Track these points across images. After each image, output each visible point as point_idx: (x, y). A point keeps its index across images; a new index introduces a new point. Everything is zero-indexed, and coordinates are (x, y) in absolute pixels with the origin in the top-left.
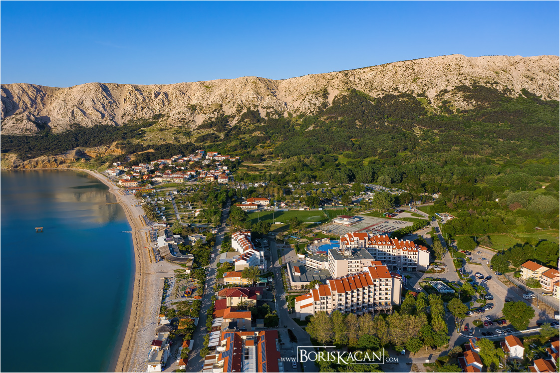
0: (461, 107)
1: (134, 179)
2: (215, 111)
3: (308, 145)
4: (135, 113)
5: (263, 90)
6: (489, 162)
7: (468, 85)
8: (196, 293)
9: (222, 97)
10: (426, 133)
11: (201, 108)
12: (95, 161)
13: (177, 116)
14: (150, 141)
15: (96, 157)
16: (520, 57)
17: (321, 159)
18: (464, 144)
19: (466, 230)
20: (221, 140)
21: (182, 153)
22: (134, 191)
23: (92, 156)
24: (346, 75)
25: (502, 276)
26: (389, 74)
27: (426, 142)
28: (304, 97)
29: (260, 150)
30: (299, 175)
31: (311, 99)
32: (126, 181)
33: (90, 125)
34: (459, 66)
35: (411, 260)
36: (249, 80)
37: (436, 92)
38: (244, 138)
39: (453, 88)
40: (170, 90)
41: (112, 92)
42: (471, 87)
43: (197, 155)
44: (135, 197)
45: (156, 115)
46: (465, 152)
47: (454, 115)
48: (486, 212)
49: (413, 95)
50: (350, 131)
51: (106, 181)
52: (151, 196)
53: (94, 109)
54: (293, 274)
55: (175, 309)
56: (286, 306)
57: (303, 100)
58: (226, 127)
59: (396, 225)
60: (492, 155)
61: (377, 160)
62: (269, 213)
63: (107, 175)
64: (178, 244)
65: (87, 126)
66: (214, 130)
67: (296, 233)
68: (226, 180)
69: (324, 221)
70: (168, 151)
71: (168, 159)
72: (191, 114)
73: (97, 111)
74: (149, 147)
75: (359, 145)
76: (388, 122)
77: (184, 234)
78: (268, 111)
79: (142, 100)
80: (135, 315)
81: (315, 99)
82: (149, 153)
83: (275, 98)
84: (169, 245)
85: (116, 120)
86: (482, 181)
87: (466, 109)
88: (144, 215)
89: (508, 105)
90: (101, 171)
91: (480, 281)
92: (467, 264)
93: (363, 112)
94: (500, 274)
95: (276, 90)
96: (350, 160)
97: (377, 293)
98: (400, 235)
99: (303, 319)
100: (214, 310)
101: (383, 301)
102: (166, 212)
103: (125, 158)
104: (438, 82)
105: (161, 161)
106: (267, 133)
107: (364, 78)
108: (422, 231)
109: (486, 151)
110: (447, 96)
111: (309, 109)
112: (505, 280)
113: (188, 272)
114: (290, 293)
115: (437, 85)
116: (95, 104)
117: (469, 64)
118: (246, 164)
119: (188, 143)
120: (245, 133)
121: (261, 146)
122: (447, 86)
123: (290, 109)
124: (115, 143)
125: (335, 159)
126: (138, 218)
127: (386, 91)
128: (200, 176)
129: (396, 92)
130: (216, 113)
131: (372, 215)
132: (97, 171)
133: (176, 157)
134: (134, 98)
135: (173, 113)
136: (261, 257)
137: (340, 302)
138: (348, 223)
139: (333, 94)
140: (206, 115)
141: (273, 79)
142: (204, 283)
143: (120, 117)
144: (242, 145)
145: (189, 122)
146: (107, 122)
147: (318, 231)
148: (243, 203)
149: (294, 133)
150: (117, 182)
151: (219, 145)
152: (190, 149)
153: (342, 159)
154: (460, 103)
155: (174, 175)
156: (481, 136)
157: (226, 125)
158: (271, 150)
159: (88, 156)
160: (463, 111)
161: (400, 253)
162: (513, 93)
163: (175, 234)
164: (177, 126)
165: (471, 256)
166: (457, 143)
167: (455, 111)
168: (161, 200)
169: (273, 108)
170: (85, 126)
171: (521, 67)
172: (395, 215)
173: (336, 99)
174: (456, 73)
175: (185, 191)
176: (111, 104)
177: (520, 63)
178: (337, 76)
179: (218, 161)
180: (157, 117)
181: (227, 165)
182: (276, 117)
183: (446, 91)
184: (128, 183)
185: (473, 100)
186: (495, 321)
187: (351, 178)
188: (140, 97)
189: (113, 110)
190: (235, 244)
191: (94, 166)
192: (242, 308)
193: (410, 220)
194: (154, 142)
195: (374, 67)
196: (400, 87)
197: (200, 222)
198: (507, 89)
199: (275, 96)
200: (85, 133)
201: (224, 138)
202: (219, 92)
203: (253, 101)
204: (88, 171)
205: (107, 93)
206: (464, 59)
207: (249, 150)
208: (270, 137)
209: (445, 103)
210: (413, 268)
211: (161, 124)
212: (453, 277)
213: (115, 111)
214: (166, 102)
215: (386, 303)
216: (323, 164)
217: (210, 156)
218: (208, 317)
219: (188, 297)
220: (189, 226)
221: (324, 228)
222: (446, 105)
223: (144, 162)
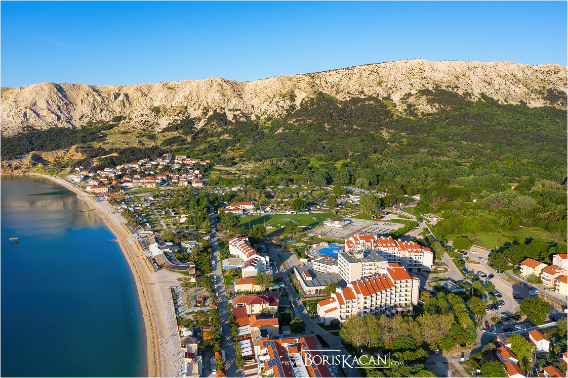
0: (425, 111)
1: (101, 184)
2: (180, 113)
3: (279, 148)
4: (93, 115)
5: (229, 92)
6: (457, 164)
7: (431, 89)
8: (208, 302)
9: (187, 99)
10: (393, 135)
11: (165, 111)
12: (54, 166)
13: (140, 118)
14: (113, 144)
15: (54, 161)
16: (478, 62)
17: (294, 162)
18: (431, 146)
19: (456, 230)
20: (188, 143)
21: (149, 157)
22: (106, 197)
23: (50, 161)
24: (312, 77)
25: (503, 274)
26: (355, 77)
27: (394, 144)
28: (271, 99)
29: (230, 154)
30: (277, 178)
31: (278, 102)
32: (95, 186)
33: (45, 128)
34: (422, 71)
35: (416, 261)
36: (214, 82)
37: (401, 95)
38: (212, 141)
39: (417, 92)
40: (131, 92)
41: (68, 93)
42: (434, 91)
43: (165, 159)
44: (110, 204)
45: (117, 117)
46: (433, 154)
47: (419, 118)
48: (470, 212)
49: (379, 98)
50: (320, 133)
51: (71, 187)
52: (127, 202)
53: (49, 110)
54: (305, 279)
55: (192, 319)
56: (305, 312)
57: (270, 102)
58: (193, 129)
59: (387, 227)
60: (458, 157)
61: (349, 163)
62: (257, 218)
63: (72, 180)
64: (173, 252)
65: (42, 129)
66: (180, 133)
67: (291, 237)
68: (201, 185)
69: (314, 225)
70: (134, 155)
71: (135, 163)
72: (155, 116)
73: (53, 112)
74: (111, 151)
75: (329, 148)
76: (356, 125)
77: (177, 241)
78: (235, 113)
79: (100, 101)
80: (151, 327)
81: (283, 102)
82: (114, 157)
83: (241, 100)
84: (165, 253)
85: (73, 122)
86: (454, 182)
87: (430, 112)
88: (126, 221)
89: (469, 108)
90: (62, 176)
91: (484, 279)
92: (466, 263)
93: (331, 114)
94: (501, 272)
95: (242, 93)
96: (322, 163)
97: (398, 295)
98: (395, 236)
99: (328, 323)
100: (235, 318)
101: (403, 303)
102: (148, 219)
103: (88, 162)
104: (402, 85)
105: (127, 166)
106: (236, 136)
107: (330, 81)
108: (413, 232)
109: (452, 153)
110: (411, 100)
111: (277, 111)
112: (507, 277)
113: (193, 280)
114: (305, 298)
115: (401, 89)
116: (50, 105)
117: (431, 69)
118: (217, 168)
119: (154, 146)
120: (212, 136)
121: (230, 150)
122: (411, 90)
123: (257, 112)
124: (74, 147)
125: (307, 162)
126: (120, 226)
127: (352, 94)
128: (173, 181)
129: (362, 95)
130: (181, 116)
131: (360, 217)
132: (57, 177)
133: (143, 161)
134: (92, 99)
135: (135, 115)
136: (267, 262)
137: (365, 305)
138: (339, 226)
139: (300, 97)
140: (171, 118)
141: (238, 81)
142: (214, 291)
143: (77, 119)
144: (212, 148)
145: (153, 125)
146: (63, 124)
147: (312, 235)
148: (227, 207)
149: (263, 136)
150: (85, 188)
151: (187, 148)
152: (157, 152)
153: (313, 162)
154: (424, 107)
155: (145, 180)
156: (444, 138)
157: (192, 128)
158: (242, 153)
159: (45, 160)
160: (427, 115)
161: (405, 254)
162: (473, 97)
163: (166, 241)
164: (141, 129)
165: (468, 255)
166: (424, 146)
167: (419, 114)
168: (138, 206)
169: (240, 110)
170: (39, 128)
171: (479, 72)
172: (382, 217)
173: (304, 101)
174: (419, 77)
175: (161, 196)
176: (67, 105)
177: (478, 68)
178: (303, 78)
179: (189, 165)
180: (118, 119)
181: (198, 169)
182: (243, 119)
183: (410, 95)
184: (98, 189)
185: (436, 104)
186: (511, 318)
187: (329, 181)
188: (99, 99)
189: (70, 112)
190: (233, 250)
191: (53, 171)
192: (263, 315)
193: (399, 221)
194: (117, 146)
195: (339, 70)
196: (366, 90)
197: (187, 228)
198: (467, 93)
199: (242, 98)
200: (40, 136)
201: (191, 141)
202: (184, 94)
203: (219, 103)
204: (48, 177)
205: (62, 94)
206: (426, 63)
207: (218, 153)
208: (240, 140)
209: (410, 106)
210: (418, 269)
211: (122, 126)
212: (458, 276)
213: (72, 113)
214: (127, 104)
215: (406, 304)
216: (296, 167)
217: (178, 160)
218: (231, 327)
219: (201, 306)
220: (179, 233)
221: (317, 231)
222: (411, 108)
223: (109, 166)
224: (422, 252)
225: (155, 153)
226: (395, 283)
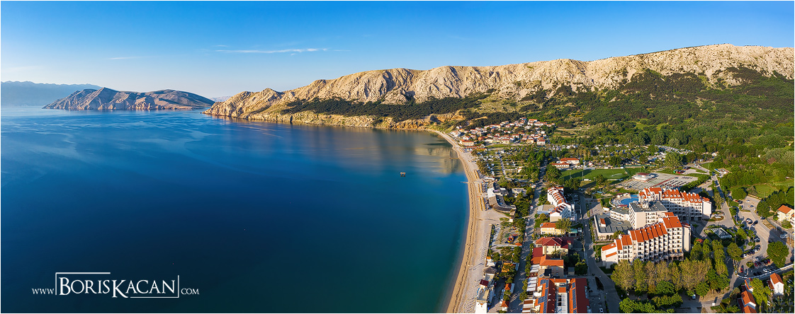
0: (731, 84)
1: (471, 139)
2: (536, 86)
3: (611, 114)
4: (474, 88)
5: (574, 69)
6: (753, 126)
7: (736, 67)
8: (517, 241)
9: (541, 75)
10: (705, 103)
11: (525, 84)
12: (444, 124)
13: (506, 90)
14: (485, 109)
15: (445, 121)
16: (772, 48)
17: (622, 125)
18: (734, 112)
19: (738, 182)
20: (540, 110)
21: (509, 120)
22: (471, 149)
23: (442, 121)
24: (642, 57)
25: (765, 220)
26: (676, 57)
27: (706, 110)
28: (607, 75)
29: (571, 118)
30: (604, 138)
31: (613, 77)
32: (466, 141)
33: (441, 98)
34: (729, 53)
35: (697, 211)
36: (563, 62)
37: (713, 71)
38: (558, 108)
39: (725, 69)
40: (501, 71)
41: (458, 72)
42: (738, 69)
43: (521, 122)
44: (472, 155)
45: (490, 89)
46: (735, 119)
47: (726, 90)
48: (752, 166)
49: (695, 74)
50: (645, 102)
51: (451, 140)
52: (484, 154)
53: (445, 85)
54: (600, 225)
55: (500, 253)
56: (593, 255)
57: (607, 77)
58: (544, 99)
59: (684, 180)
60: (754, 120)
61: (668, 126)
62: (579, 171)
63: (451, 136)
64: (503, 196)
66: (535, 102)
67: (601, 188)
68: (544, 143)
69: (625, 178)
70: (498, 118)
71: (498, 124)
72: (517, 88)
73: (447, 87)
74: (483, 114)
75: (653, 113)
76: (676, 95)
77: (509, 187)
78: (579, 86)
79: (479, 78)
80: (468, 255)
81: (617, 77)
82: (484, 119)
83: (584, 76)
84: (497, 196)
85: (460, 93)
86: (748, 141)
87: (735, 85)
88: (478, 169)
89: (764, 82)
90: (448, 133)
91: (749, 226)
92: (740, 211)
93: (656, 87)
95: (584, 70)
96: (646, 126)
97: (671, 241)
98: (687, 189)
99: (608, 267)
100: (532, 257)
101: (676, 249)
102: (495, 168)
103: (466, 122)
104: (714, 64)
105: (492, 126)
106: (577, 104)
107: (656, 60)
108: (705, 184)
109: (750, 118)
110: (721, 75)
111: (612, 84)
112: (768, 223)
113: (511, 221)
114: (597, 243)
115: (713, 66)
116: (446, 81)
117: (737, 51)
118: (560, 130)
119: (514, 111)
120: (559, 104)
121: (572, 115)
122: (721, 67)
123: (596, 85)
124: (458, 111)
125: (633, 125)
126: (473, 172)
127: (674, 70)
128: (523, 139)
129: (682, 71)
130: (536, 88)
131: (665, 171)
132: (444, 132)
133: (504, 123)
134: (474, 76)
135: (502, 87)
136: (572, 210)
137: (640, 251)
138: (645, 179)
139: (631, 73)
140: (529, 90)
141: (582, 61)
142: (524, 232)
143: (463, 91)
144: (557, 114)
145: (515, 95)
146: (453, 95)
147: (620, 187)
148: (557, 162)
149: (599, 104)
150: (459, 141)
151: (539, 114)
152: (515, 116)
153: (639, 125)
154: (730, 81)
155: (502, 138)
156: (745, 105)
157: (544, 97)
158: (581, 117)
159: (439, 120)
160: (733, 87)
161: (687, 204)
162: (767, 73)
163: (501, 187)
164: (506, 98)
165: (743, 204)
166: (729, 111)
167: (727, 86)
168: (491, 158)
169: (582, 83)
170: (438, 98)
171: (772, 55)
172: (683, 172)
173: (634, 76)
174: (727, 57)
175: (510, 151)
176: (457, 82)
177: (771, 52)
178: (634, 58)
179: (538, 127)
180: (491, 91)
181: (544, 130)
182: (585, 91)
183: (720, 71)
184: (467, 143)
185: (740, 78)
186: (762, 261)
187: (647, 141)
188: (478, 76)
190: (550, 198)
191: (442, 128)
192: (555, 256)
193: (695, 175)
194: (487, 111)
195: (664, 52)
196: (685, 67)
197: (522, 177)
198: (764, 71)
199: (584, 74)
200: (438, 103)
201: (543, 108)
202: (539, 71)
203: (566, 78)
204: (438, 132)
205: (454, 74)
206: (733, 47)
207: (563, 117)
208: (580, 107)
209: (720, 80)
210: (699, 217)
211: (493, 96)
212: (730, 223)
213: (459, 87)
214: (498, 80)
215: (678, 250)
216: (624, 130)
217: (530, 123)
218: (526, 263)
219: (510, 243)
220: (513, 181)
221: (626, 183)
222: (720, 82)
223: (479, 126)
224: (701, 202)
225: (516, 116)
226: (668, 230)
